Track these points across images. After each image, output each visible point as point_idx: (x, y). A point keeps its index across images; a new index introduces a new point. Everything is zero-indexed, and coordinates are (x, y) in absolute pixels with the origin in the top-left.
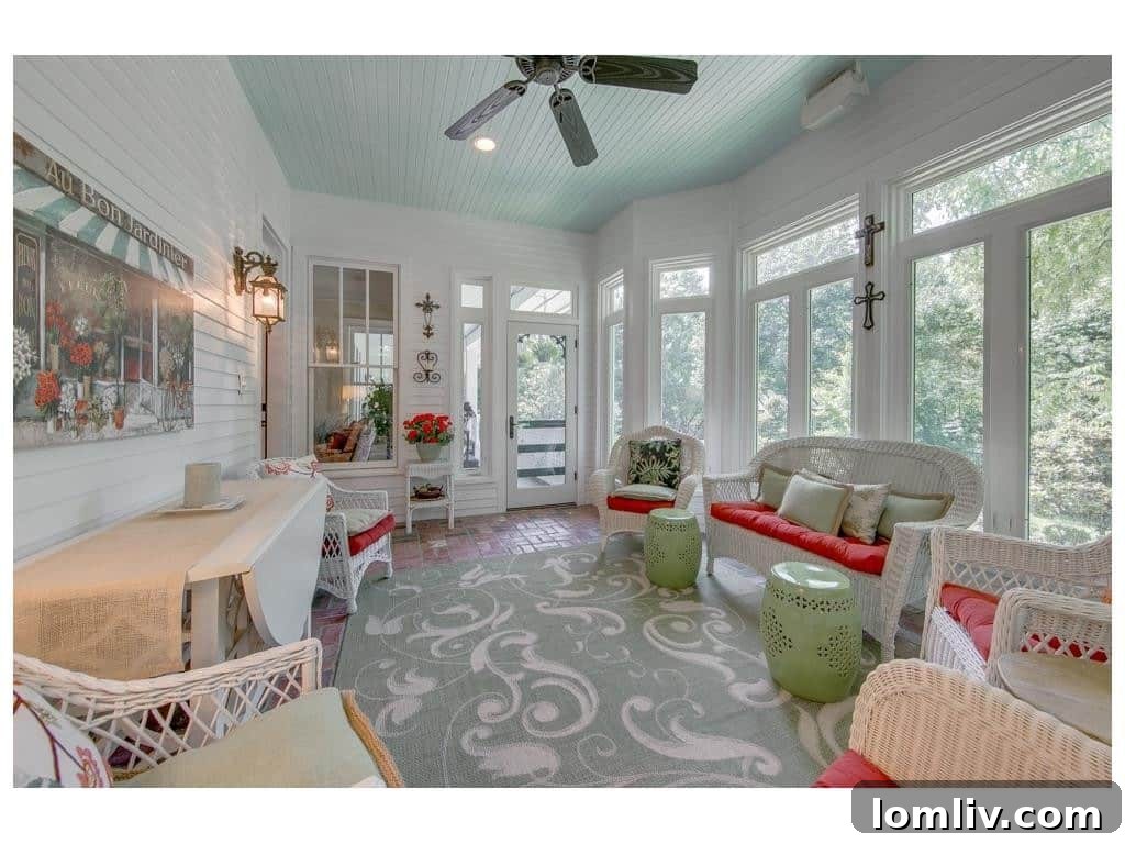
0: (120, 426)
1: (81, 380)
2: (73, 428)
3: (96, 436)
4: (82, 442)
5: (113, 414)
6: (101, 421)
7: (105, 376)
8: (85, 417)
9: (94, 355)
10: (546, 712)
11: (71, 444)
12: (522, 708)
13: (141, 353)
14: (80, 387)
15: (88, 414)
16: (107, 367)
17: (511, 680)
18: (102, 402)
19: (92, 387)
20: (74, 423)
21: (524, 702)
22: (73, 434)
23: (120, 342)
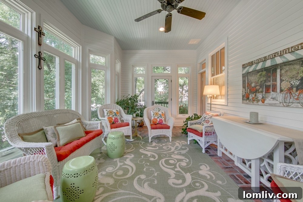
0: (263, 102)
1: (253, 94)
2: (252, 102)
3: (257, 104)
4: (253, 104)
5: (261, 100)
6: (258, 101)
7: (259, 92)
8: (254, 100)
9: (256, 89)
10: (171, 162)
11: (251, 104)
12: (177, 163)
13: (271, 86)
14: (253, 95)
15: (255, 100)
16: (260, 91)
17: (178, 169)
18: (258, 98)
19: (256, 95)
20: (252, 101)
21: (176, 164)
22: (252, 103)
23: (263, 85)
